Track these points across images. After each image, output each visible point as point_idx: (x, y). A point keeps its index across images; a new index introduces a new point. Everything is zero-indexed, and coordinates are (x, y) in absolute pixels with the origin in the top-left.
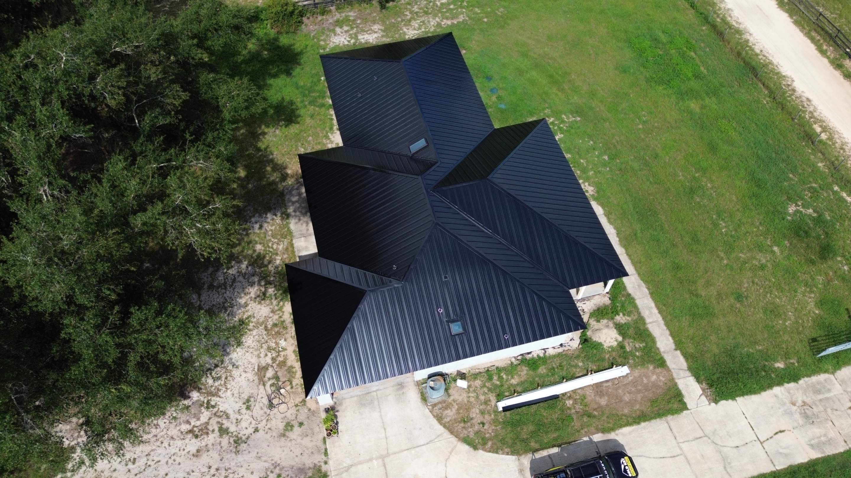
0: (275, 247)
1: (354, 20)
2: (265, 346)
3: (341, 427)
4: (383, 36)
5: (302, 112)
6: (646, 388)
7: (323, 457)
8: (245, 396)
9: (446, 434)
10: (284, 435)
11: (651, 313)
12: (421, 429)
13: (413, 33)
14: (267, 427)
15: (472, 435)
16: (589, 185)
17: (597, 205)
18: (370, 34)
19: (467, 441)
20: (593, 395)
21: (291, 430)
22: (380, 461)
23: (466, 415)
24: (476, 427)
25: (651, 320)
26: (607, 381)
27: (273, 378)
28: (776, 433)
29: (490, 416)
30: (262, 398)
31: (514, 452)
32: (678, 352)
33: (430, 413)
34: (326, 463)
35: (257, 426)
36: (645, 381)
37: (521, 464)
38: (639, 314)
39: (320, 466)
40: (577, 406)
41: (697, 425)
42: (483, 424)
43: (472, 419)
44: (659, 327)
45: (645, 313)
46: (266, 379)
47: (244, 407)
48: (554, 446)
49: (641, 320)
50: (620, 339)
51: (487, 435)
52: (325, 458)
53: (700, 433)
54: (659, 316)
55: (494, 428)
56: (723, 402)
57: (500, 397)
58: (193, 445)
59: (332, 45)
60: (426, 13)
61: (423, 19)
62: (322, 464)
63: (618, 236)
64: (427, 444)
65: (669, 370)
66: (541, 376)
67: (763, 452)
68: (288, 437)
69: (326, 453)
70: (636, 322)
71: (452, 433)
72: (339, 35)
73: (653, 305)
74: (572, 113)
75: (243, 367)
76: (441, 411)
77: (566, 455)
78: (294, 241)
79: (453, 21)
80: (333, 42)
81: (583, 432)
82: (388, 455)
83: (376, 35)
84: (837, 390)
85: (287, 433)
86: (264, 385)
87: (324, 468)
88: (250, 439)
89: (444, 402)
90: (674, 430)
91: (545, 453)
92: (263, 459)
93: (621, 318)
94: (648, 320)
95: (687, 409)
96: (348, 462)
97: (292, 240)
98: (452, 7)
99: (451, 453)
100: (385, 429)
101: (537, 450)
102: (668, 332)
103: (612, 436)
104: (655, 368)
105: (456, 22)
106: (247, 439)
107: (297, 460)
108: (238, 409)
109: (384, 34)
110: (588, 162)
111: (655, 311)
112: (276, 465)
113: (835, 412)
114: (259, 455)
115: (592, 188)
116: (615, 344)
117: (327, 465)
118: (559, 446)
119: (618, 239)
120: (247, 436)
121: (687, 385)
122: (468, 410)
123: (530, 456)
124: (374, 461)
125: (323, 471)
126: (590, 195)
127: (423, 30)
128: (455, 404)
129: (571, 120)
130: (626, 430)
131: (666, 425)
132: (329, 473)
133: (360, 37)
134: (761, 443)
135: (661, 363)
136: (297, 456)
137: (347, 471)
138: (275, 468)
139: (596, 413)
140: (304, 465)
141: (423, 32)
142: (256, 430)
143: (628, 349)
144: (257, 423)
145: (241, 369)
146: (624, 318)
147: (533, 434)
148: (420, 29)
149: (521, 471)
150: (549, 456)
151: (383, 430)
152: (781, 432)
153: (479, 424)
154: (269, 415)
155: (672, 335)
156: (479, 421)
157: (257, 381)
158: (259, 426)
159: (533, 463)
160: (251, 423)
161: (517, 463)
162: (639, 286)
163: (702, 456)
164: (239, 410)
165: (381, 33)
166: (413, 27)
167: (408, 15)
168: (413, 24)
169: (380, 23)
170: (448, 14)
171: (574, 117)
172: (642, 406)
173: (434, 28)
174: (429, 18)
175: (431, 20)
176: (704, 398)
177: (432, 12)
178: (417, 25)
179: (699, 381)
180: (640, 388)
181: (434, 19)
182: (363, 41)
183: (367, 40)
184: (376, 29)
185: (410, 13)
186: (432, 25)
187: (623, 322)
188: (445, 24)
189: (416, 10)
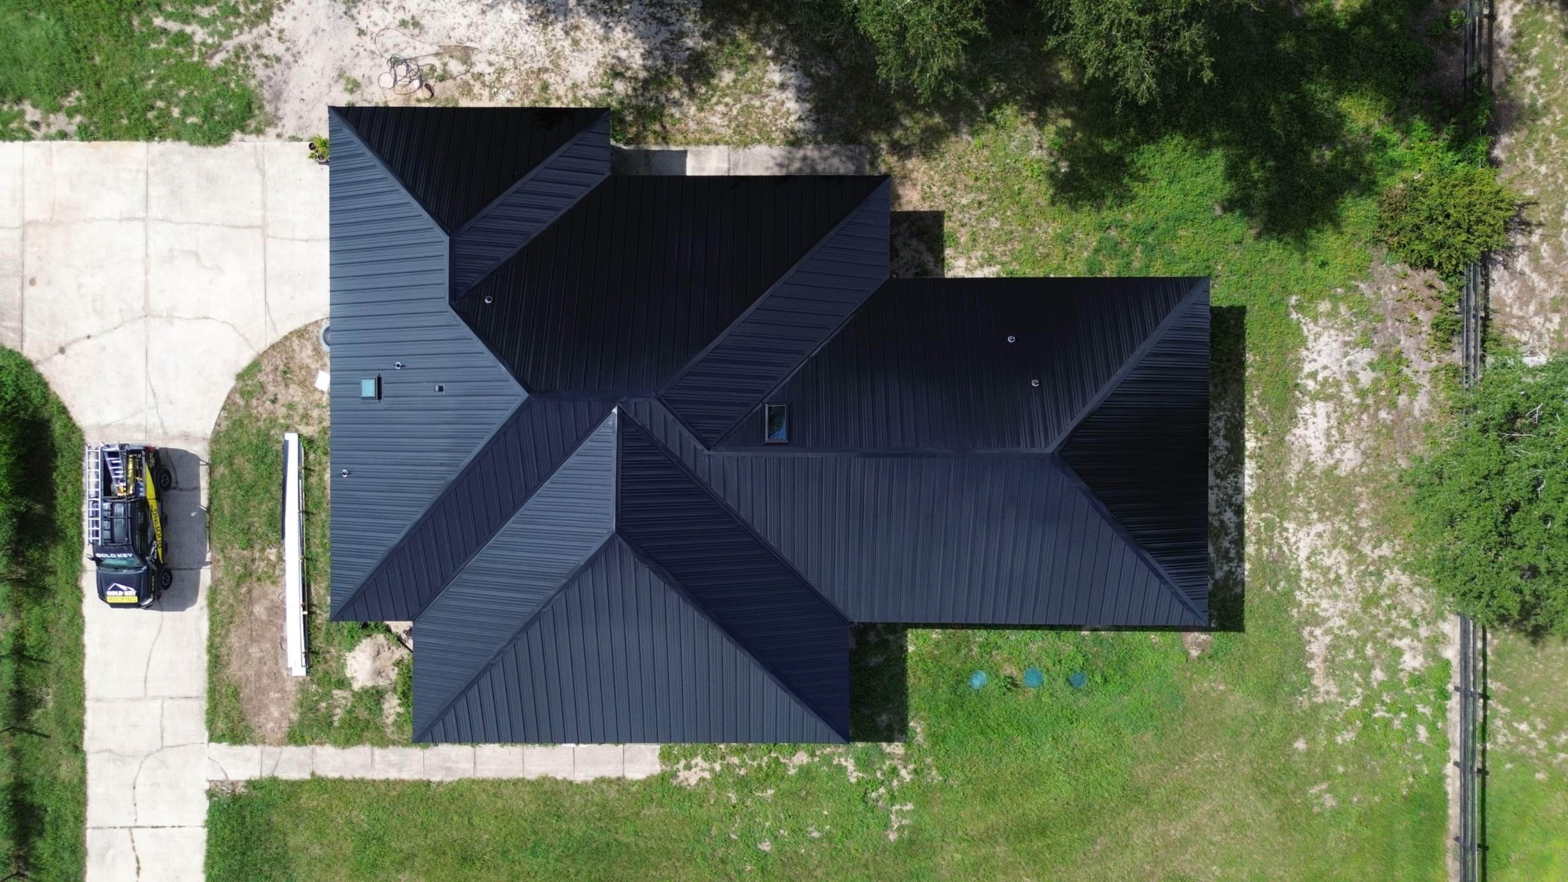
0: (721, 108)
1: (1393, 405)
2: (508, 64)
4: (1308, 464)
5: (1086, 217)
6: (261, 691)
7: (290, 134)
8: (426, 21)
9: (274, 338)
10: (340, 76)
11: (392, 765)
12: (292, 298)
13: (1301, 544)
14: (361, 50)
15: (261, 377)
16: (702, 779)
17: (648, 774)
18: (1328, 435)
19: (255, 367)
20: (274, 597)
21: (346, 89)
22: (258, 222)
23: (295, 378)
24: (272, 389)
25: (377, 758)
27: (444, 70)
28: (138, 861)
29: (283, 417)
30: (415, 48)
31: (216, 439)
32: (307, 776)
33: (314, 320)
34: (279, 136)
35: (369, 34)
36: (274, 695)
37: (196, 440)
38: (394, 743)
39: (276, 126)
40: (263, 564)
41: (181, 742)
42: (274, 401)
43: (287, 386)
44: (362, 766)
45: (393, 754)
46: (447, 59)
47: (407, 17)
48: (210, 501)
49: (383, 742)
50: (356, 686)
51: (254, 402)
52: (286, 136)
53: (168, 741)
54: (382, 776)
55: (264, 416)
56: (206, 804)
57: (307, 443)
59: (1309, 329)
60: (1371, 601)
61: (1350, 584)
62: (279, 130)
63: (565, 780)
64: (266, 303)
65: (281, 743)
67: (118, 825)
68: (337, 81)
69: (294, 139)
70: (379, 729)
71: (273, 347)
72: (1346, 354)
73: (406, 776)
74: (916, 829)
75: (480, 22)
76: (314, 339)
77: (193, 514)
78: (722, 147)
79: (1319, 660)
80: (1318, 336)
81: (220, 557)
82: (265, 237)
83: (1318, 447)
85: (343, 81)
86: (437, 54)
87: (272, 132)
88: (350, 19)
90: (183, 702)
91: (204, 483)
92: (313, 40)
93: (392, 705)
94: (378, 751)
95: (211, 739)
96: (271, 171)
97: (727, 143)
98: (1378, 674)
99: (242, 335)
100: (307, 241)
101: (211, 473)
102: (348, 776)
103: (202, 600)
104: (291, 722)
105: (1311, 665)
106: (353, 18)
107: (296, 92)
108: (407, 6)
109: (1317, 472)
110: (761, 801)
111: (393, 775)
112: (296, 57)
114: (320, 33)
115: (693, 781)
116: (349, 673)
117: (274, 137)
118: (209, 509)
119: (559, 777)
120: (356, 16)
121: (248, 760)
122: (302, 384)
123: (206, 458)
124: (261, 212)
125: (267, 129)
126: (678, 770)
127: (1306, 574)
128: (318, 365)
129: (893, 817)
130: (205, 627)
131: (195, 694)
132: (261, 137)
133: (1322, 408)
134: (130, 828)
135: (295, 737)
136: (302, 92)
137: (258, 166)
138: (294, 56)
139: (244, 590)
140: (286, 102)
141: (1299, 571)
142: (361, 33)
143: (337, 693)
144: (374, 36)
145: (478, 19)
146: (392, 711)
147: (238, 476)
148: (1313, 567)
149: (186, 436)
150: (197, 489)
151: (306, 238)
152: (139, 869)
153: (276, 395)
154: (382, 56)
155: (341, 780)
156: (279, 397)
157: (447, 42)
158: (368, 38)
159: (195, 459)
160: (376, 25)
161: (200, 434)
162: (448, 769)
163: (135, 726)
164: (404, 8)
165: (1321, 463)
166: (1325, 551)
167: (1376, 551)
168: (1335, 552)
169: (1364, 470)
170: (1350, 655)
171: (901, 828)
172: (234, 670)
173: (1305, 602)
174: (1350, 601)
175: (1341, 605)
176: (220, 777)
177: (1373, 617)
178: (1328, 562)
179: (251, 784)
180: (265, 680)
181: (1342, 614)
182: (1305, 410)
183: (1305, 421)
184: (1343, 453)
185: (1384, 557)
186: (1318, 600)
187: (386, 706)
188: (1315, 637)
189: (1390, 577)
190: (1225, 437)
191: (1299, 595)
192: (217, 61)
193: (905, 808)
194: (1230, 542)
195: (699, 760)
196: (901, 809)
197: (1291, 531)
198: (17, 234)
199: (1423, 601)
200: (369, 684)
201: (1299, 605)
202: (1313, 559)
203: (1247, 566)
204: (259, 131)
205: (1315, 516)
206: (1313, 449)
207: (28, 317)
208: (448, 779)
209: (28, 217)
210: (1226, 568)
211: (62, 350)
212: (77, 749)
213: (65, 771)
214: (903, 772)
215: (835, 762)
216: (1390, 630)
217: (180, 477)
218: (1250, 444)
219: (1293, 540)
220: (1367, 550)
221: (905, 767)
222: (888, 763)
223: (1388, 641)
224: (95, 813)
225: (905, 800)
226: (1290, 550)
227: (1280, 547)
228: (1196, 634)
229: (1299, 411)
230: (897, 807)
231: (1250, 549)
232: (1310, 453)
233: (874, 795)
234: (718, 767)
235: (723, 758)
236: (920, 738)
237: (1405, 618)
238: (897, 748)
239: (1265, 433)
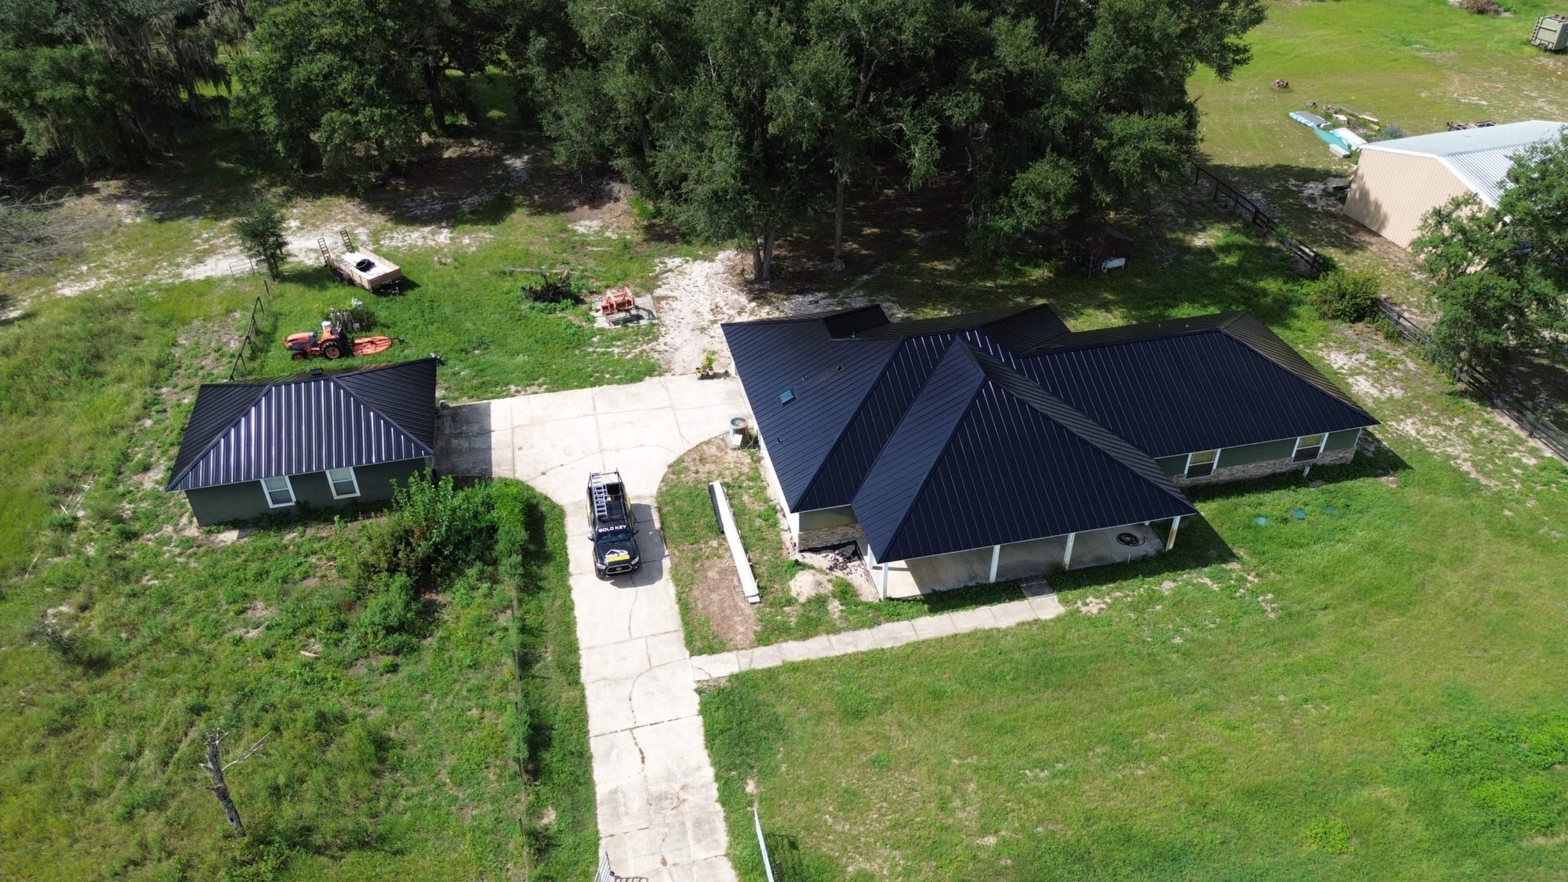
1: (1397, 369)
3: (707, 382)
6: (726, 619)
7: (680, 373)
9: (690, 447)
11: (847, 644)
12: (698, 429)
13: (1407, 429)
15: (685, 464)
16: (1101, 609)
17: (1057, 613)
18: (1374, 386)
19: (681, 460)
20: (722, 566)
22: (669, 405)
23: (709, 461)
24: (694, 468)
25: (834, 642)
26: (739, 580)
28: (642, 753)
29: (706, 478)
31: (660, 494)
32: (779, 664)
33: (714, 436)
36: (737, 619)
37: (645, 498)
38: (845, 630)
39: (671, 372)
40: (709, 550)
41: (666, 662)
42: (696, 473)
43: (704, 465)
45: (846, 637)
48: (662, 523)
49: (835, 630)
50: (802, 599)
51: (683, 476)
52: (678, 374)
53: (655, 662)
54: (842, 652)
55: (693, 479)
56: (697, 697)
57: (725, 485)
58: (705, 309)
59: (1321, 353)
60: (1475, 442)
61: (1455, 439)
62: (673, 373)
63: (993, 629)
64: (681, 434)
65: (751, 647)
66: (751, 521)
67: (619, 729)
69: (683, 374)
70: (830, 623)
71: (690, 451)
72: (1351, 358)
73: (862, 649)
74: (1284, 609)
76: (716, 444)
77: (650, 533)
79: (1474, 473)
80: (1328, 354)
81: (675, 551)
82: (674, 410)
83: (1373, 392)
84: (698, 852)
87: (668, 375)
89: (727, 447)
90: (664, 637)
91: (655, 517)
93: (835, 606)
94: (833, 638)
95: (692, 655)
96: (671, 387)
98: (1517, 471)
99: (668, 449)
100: (701, 408)
101: (659, 512)
102: (814, 659)
103: (666, 575)
104: (755, 632)
105: (1472, 477)
107: (680, 360)
111: (851, 650)
112: (677, 349)
113: (661, 837)
115: (1094, 611)
116: (793, 594)
117: (671, 375)
118: (662, 529)
119: (988, 628)
121: (727, 662)
123: (654, 505)
124: (669, 402)
125: (665, 374)
126: (1079, 607)
129: (1263, 604)
130: (672, 590)
131: (672, 630)
132: (662, 377)
133: (1359, 378)
134: (631, 729)
135: (763, 640)
136: (683, 359)
137: (663, 386)
138: (675, 349)
139: (697, 565)
140: (674, 363)
141: (1418, 439)
143: (787, 609)
146: (836, 611)
147: (679, 510)
148: (1424, 436)
149: (638, 497)
150: (652, 520)
151: (700, 406)
152: (643, 758)
153: (697, 470)
155: (809, 661)
156: (700, 470)
159: (646, 507)
161: (648, 495)
162: (896, 638)
163: (625, 658)
165: (1383, 397)
166: (1424, 429)
167: (1454, 422)
168: (1431, 428)
169: (1409, 394)
170: (1490, 467)
172: (700, 611)
173: (1437, 452)
174: (1463, 445)
175: (1459, 448)
176: (706, 677)
177: (1484, 448)
178: (1431, 433)
179: (733, 678)
180: (728, 612)
182: (1351, 380)
183: (1356, 384)
184: (1390, 391)
185: (1461, 424)
186: (1444, 449)
187: (830, 608)
188: (1461, 464)
189: (1475, 431)
191: (1430, 449)
192: (629, 356)
195: (1090, 599)
196: (1265, 599)
198: (509, 432)
200: (813, 594)
201: (1435, 454)
202: (1421, 433)
204: (660, 375)
205: (1402, 416)
207: (518, 463)
208: (899, 645)
209: (515, 424)
211: (543, 474)
212: (575, 682)
214: (1250, 578)
215: (1195, 581)
216: (1500, 451)
217: (638, 516)
219: (1400, 429)
221: (1249, 574)
222: (1234, 574)
223: (1505, 456)
224: (595, 725)
225: (1264, 593)
226: (1404, 433)
227: (1396, 433)
228: (1385, 477)
229: (1347, 381)
232: (1372, 395)
233: (1238, 594)
234: (1108, 600)
235: (1108, 593)
236: (1246, 557)
237: (1503, 445)
238: (1234, 565)
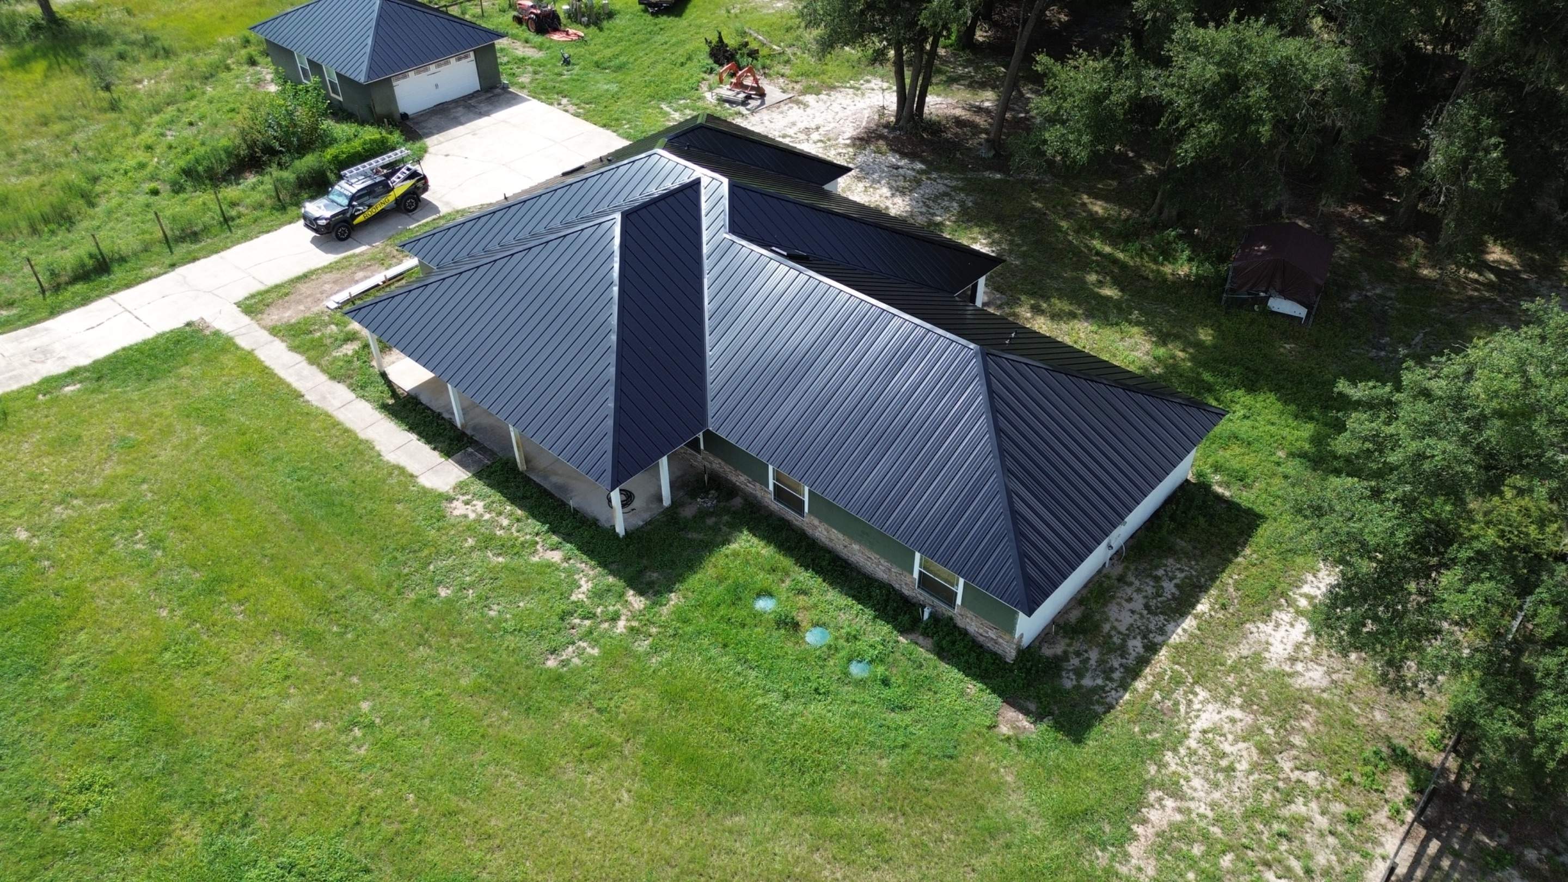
4: (1258, 657)
6: (299, 302)
11: (299, 374)
13: (1204, 716)
16: (466, 516)
17: (435, 487)
18: (1298, 647)
25: (298, 366)
28: (98, 325)
32: (248, 349)
36: (301, 307)
37: (451, 207)
38: (319, 365)
40: (395, 261)
41: (222, 295)
44: (283, 364)
45: (310, 370)
48: (418, 227)
49: (314, 361)
53: (217, 291)
54: (284, 376)
56: (178, 326)
60: (1260, 814)
61: (1243, 783)
63: (378, 452)
65: (264, 328)
70: (324, 354)
73: (296, 384)
74: (577, 673)
77: (399, 227)
79: (1151, 830)
81: (381, 247)
83: (1280, 650)
90: (256, 282)
91: (425, 221)
93: (350, 349)
94: (303, 364)
95: (237, 303)
101: (434, 219)
102: (267, 363)
103: (342, 255)
104: (286, 322)
105: (1138, 829)
109: (1265, 668)
110: (485, 560)
111: (290, 379)
115: (457, 513)
118: (410, 229)
119: (377, 448)
121: (235, 323)
123: (442, 214)
126: (458, 499)
127: (1192, 743)
129: (571, 649)
130: (322, 264)
131: (267, 283)
134: (126, 310)
135: (276, 329)
139: (368, 263)
141: (1186, 736)
146: (344, 351)
148: (1205, 742)
149: (447, 204)
150: (418, 221)
152: (93, 328)
155: (261, 362)
159: (437, 212)
161: (456, 206)
162: (324, 398)
163: (216, 277)
165: (1274, 665)
166: (1230, 737)
167: (1297, 773)
168: (1242, 745)
169: (1325, 695)
170: (1197, 850)
171: (565, 663)
172: (303, 288)
173: (1173, 767)
174: (1233, 799)
175: (1217, 795)
176: (208, 320)
177: (1251, 828)
178: (1227, 748)
179: (217, 333)
180: (308, 299)
181: (1213, 805)
182: (1284, 617)
183: (1277, 626)
184: (1308, 670)
185: (1306, 784)
186: (1191, 775)
188: (1163, 807)
189: (1298, 808)
190: (1177, 586)
191: (1169, 756)
193: (589, 650)
194: (1121, 665)
195: (479, 505)
196: (584, 649)
197: (1200, 698)
199: (1334, 858)
201: (1162, 765)
202: (1210, 735)
203: (1127, 696)
205: (1238, 701)
206: (1272, 649)
208: (315, 403)
209: (511, 120)
210: (1099, 682)
211: (446, 155)
212: (173, 266)
213: (147, 271)
214: (622, 623)
215: (576, 577)
216: (1269, 857)
217: (418, 213)
218: (1202, 607)
219: (1196, 706)
220: (1287, 766)
221: (628, 620)
222: (618, 606)
223: (1260, 868)
224: (124, 296)
225: (595, 643)
226: (1187, 713)
227: (1177, 703)
228: (1021, 716)
229: (1276, 613)
230: (585, 644)
231: (1140, 685)
232: (1267, 650)
233: (577, 621)
234: (487, 516)
235: (500, 514)
236: (666, 609)
237: (1298, 858)
238: (637, 602)
239: (1224, 607)
